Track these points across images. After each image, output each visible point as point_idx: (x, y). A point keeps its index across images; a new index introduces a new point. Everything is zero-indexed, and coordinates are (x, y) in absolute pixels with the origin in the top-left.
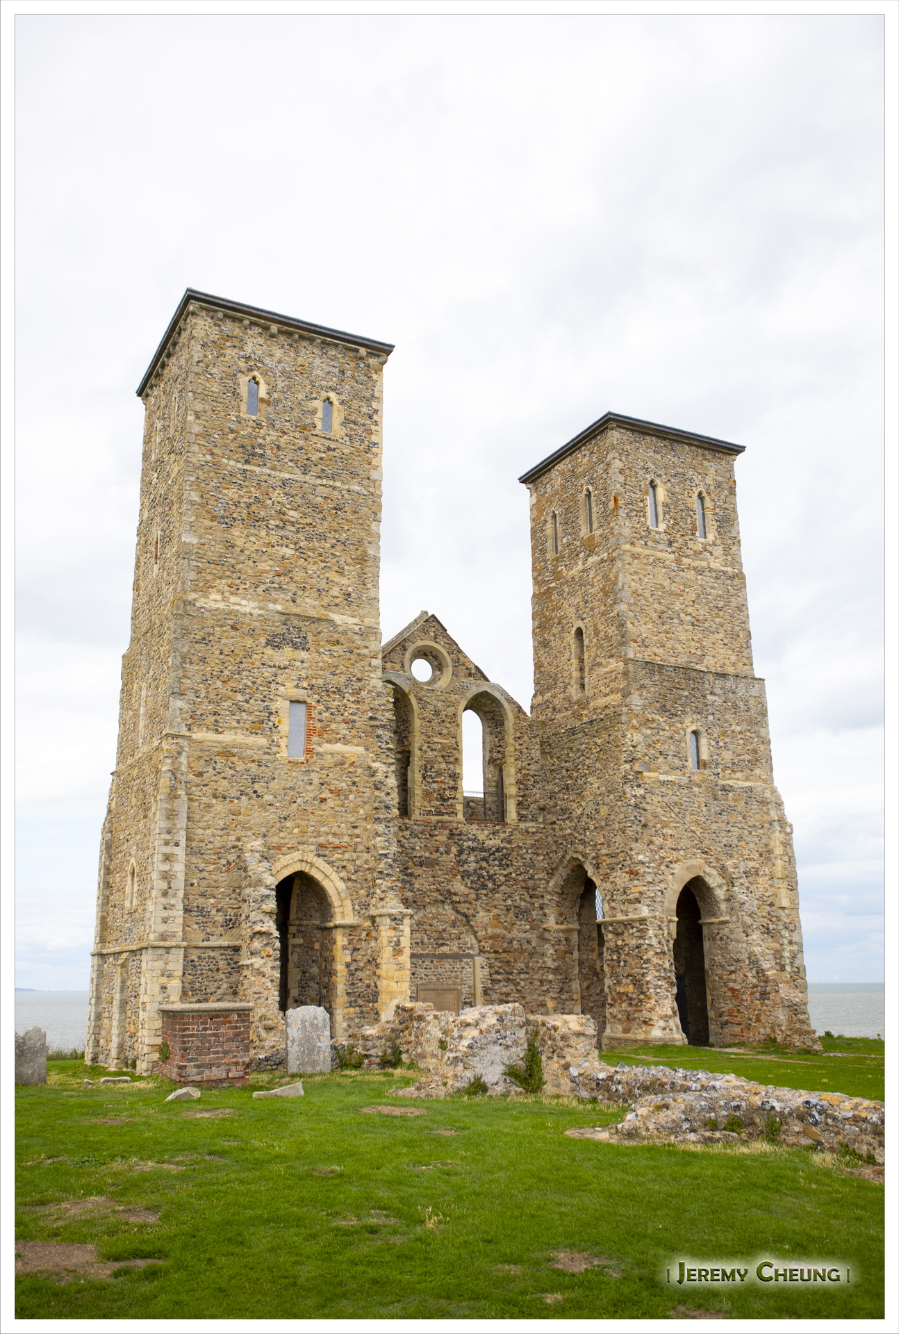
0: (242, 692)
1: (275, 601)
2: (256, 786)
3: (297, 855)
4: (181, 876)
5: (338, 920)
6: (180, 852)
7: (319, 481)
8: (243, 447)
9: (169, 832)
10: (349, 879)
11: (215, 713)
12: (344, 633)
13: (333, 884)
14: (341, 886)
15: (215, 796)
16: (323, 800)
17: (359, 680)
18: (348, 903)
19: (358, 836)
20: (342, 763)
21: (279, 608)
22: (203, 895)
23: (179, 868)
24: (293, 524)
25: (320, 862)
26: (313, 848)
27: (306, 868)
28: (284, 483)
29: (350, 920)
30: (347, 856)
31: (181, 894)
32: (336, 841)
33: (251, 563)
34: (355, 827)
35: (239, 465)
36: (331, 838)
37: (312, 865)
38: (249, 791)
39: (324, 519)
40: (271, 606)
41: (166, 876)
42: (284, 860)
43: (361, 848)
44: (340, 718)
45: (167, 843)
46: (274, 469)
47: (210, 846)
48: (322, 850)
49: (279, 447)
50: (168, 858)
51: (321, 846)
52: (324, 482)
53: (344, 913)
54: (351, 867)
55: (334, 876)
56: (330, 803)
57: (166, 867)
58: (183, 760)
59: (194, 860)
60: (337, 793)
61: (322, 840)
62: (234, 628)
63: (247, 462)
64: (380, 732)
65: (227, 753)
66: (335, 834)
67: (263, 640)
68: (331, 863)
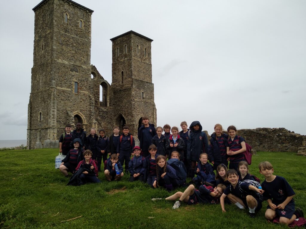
0: (66, 80)
1: (71, 62)
2: (69, 98)
3: (76, 111)
4: (56, 115)
5: (84, 124)
6: (56, 110)
7: (79, 38)
8: (65, 29)
9: (53, 106)
10: (86, 116)
11: (61, 84)
12: (84, 69)
13: (83, 117)
14: (84, 117)
15: (61, 100)
16: (81, 102)
17: (87, 79)
18: (86, 120)
19: (87, 108)
20: (84, 95)
21: (72, 63)
22: (60, 118)
23: (56, 113)
24: (74, 46)
25: (81, 113)
26: (79, 110)
27: (78, 114)
28: (73, 38)
29: (86, 123)
30: (85, 112)
31: (56, 118)
32: (83, 109)
33: (67, 54)
34: (87, 107)
35: (64, 33)
36: (82, 109)
37: (79, 113)
38: (68, 99)
39: (80, 46)
40: (71, 63)
41: (53, 115)
42: (74, 112)
43: (88, 111)
44: (84, 86)
45: (53, 109)
46: (71, 34)
47: (61, 109)
48: (81, 111)
49: (72, 30)
50: (53, 111)
51: (81, 110)
52: (80, 38)
53: (85, 122)
54: (86, 114)
55: (83, 115)
56: (82, 102)
57: (53, 113)
58: (55, 92)
59: (58, 112)
60: (83, 100)
61: (81, 109)
62: (64, 67)
63: (65, 32)
64: (91, 89)
65: (63, 91)
66: (83, 108)
67: (69, 70)
68: (82, 113)
